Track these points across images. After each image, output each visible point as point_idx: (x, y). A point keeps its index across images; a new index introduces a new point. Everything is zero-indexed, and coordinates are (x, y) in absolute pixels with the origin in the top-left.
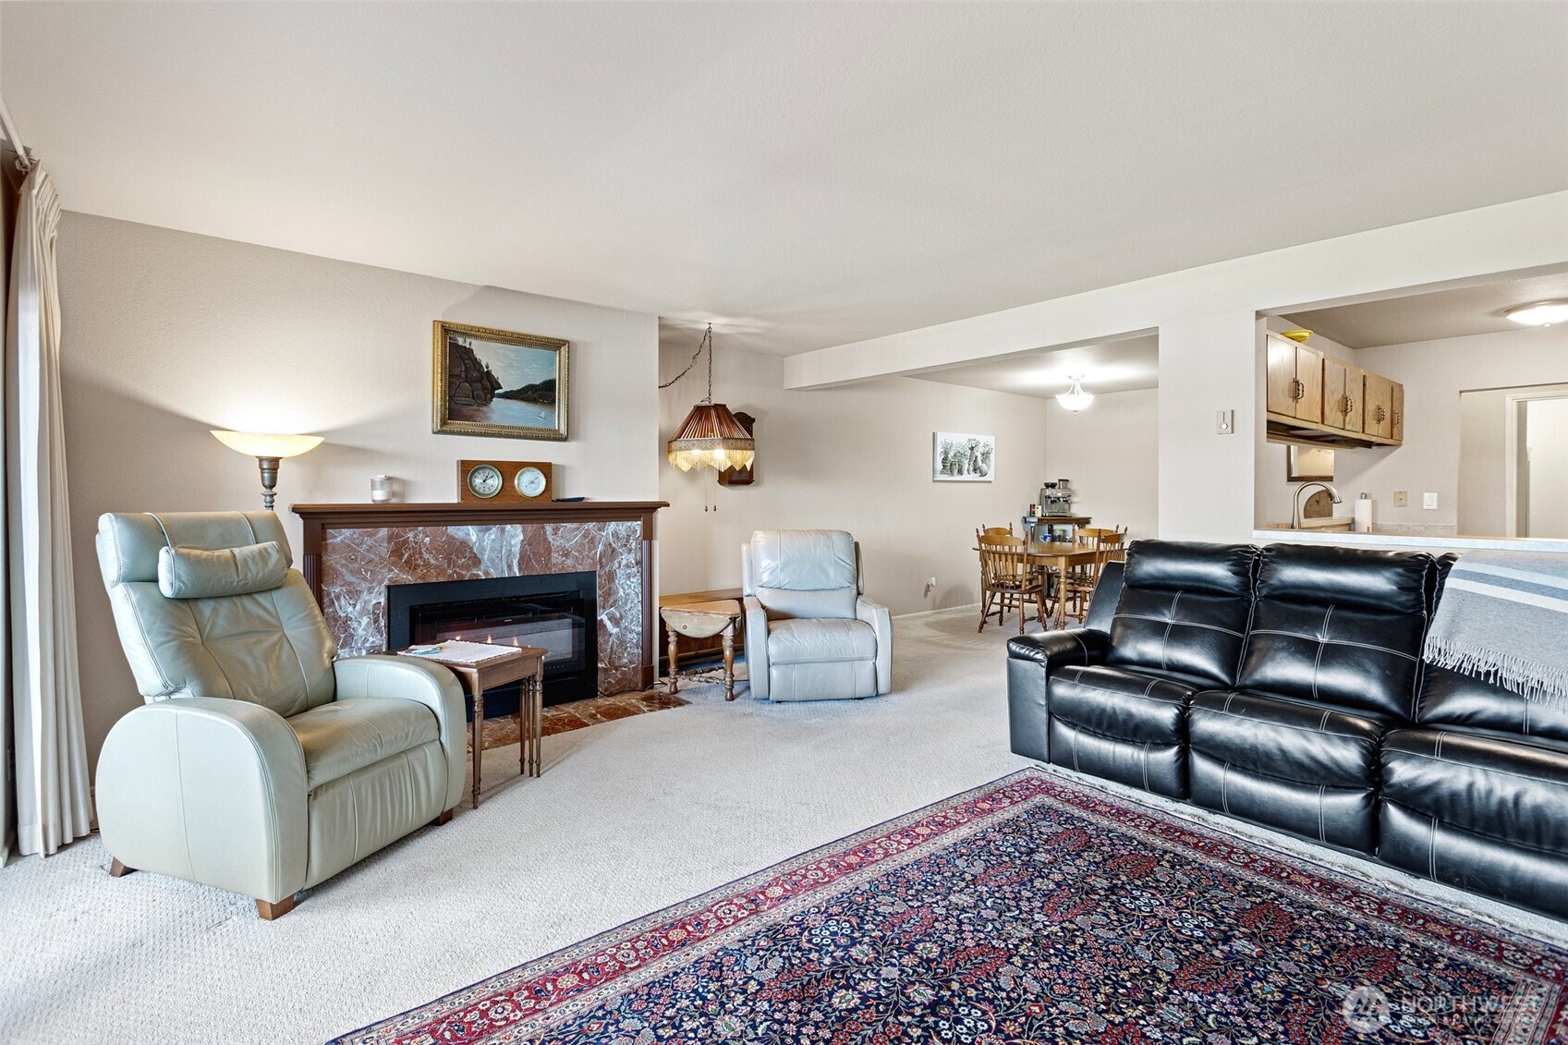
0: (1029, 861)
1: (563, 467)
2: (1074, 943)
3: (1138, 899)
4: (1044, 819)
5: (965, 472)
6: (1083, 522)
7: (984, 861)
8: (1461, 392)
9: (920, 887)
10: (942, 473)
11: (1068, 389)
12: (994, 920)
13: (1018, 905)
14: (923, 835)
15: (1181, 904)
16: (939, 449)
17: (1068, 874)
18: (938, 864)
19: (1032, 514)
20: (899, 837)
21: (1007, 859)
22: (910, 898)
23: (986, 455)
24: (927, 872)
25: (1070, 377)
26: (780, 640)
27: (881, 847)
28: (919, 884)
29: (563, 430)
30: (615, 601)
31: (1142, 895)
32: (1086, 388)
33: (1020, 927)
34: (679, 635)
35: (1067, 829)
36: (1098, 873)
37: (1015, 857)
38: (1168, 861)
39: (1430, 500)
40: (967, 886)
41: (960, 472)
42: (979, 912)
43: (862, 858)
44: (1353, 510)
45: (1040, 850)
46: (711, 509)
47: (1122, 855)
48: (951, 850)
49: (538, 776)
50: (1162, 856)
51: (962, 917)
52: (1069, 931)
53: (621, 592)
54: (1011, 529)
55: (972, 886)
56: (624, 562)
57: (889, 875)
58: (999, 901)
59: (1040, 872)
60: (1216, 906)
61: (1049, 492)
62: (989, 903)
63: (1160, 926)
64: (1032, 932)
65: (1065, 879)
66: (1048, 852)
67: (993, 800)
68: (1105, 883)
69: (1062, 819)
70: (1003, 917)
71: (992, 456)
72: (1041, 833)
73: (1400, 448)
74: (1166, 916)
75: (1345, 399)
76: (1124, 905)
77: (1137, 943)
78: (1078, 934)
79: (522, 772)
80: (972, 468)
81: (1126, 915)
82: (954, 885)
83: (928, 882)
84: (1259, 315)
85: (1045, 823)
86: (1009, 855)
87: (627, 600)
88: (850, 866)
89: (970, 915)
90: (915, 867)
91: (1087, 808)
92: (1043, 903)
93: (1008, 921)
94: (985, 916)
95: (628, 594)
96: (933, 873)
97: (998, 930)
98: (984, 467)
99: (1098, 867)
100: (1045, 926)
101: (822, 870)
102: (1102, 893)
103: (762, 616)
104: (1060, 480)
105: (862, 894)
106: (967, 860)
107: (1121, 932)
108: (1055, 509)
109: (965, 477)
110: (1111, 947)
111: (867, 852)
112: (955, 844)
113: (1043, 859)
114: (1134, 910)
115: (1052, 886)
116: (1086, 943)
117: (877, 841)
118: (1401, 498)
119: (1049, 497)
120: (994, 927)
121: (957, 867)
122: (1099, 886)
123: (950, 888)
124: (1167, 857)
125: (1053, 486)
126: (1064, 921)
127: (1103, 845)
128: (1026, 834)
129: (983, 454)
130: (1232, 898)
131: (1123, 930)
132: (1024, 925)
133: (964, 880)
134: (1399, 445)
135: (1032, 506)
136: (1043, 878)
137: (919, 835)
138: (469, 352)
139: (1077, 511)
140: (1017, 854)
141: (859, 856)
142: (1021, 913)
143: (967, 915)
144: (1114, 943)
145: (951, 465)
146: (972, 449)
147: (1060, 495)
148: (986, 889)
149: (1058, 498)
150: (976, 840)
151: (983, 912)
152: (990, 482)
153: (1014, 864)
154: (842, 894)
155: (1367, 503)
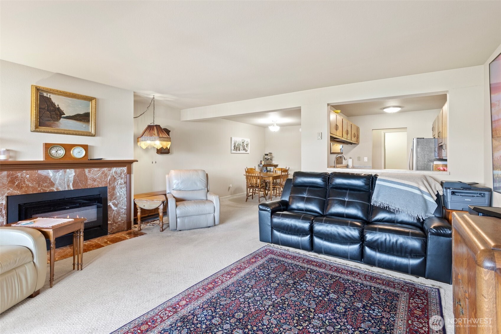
0: (269, 278)
1: (93, 146)
2: (285, 304)
3: (302, 285)
4: (272, 263)
5: (241, 150)
6: (276, 166)
7: (255, 280)
8: (373, 130)
9: (235, 292)
10: (234, 150)
11: (272, 125)
12: (260, 300)
13: (267, 293)
14: (234, 273)
15: (314, 285)
16: (233, 143)
17: (281, 280)
18: (240, 283)
19: (261, 164)
20: (226, 275)
21: (262, 278)
22: (231, 297)
23: (247, 145)
24: (236, 287)
25: (273, 121)
26: (181, 209)
27: (220, 280)
28: (234, 291)
29: (93, 132)
30: (116, 198)
31: (303, 284)
32: (277, 125)
33: (268, 301)
34: (142, 209)
35: (279, 265)
36: (290, 278)
37: (264, 277)
38: (309, 271)
39: (366, 159)
40: (250, 290)
41: (239, 150)
42: (255, 298)
43: (214, 285)
44: (348, 162)
45: (272, 273)
46: (154, 162)
47: (296, 271)
48: (244, 277)
49: (82, 269)
50: (307, 270)
51: (249, 301)
52: (283, 300)
53: (118, 194)
54: (255, 168)
55: (252, 289)
56: (119, 183)
57: (224, 290)
58: (261, 293)
59: (272, 281)
60: (324, 284)
61: (266, 157)
62: (258, 295)
63: (309, 293)
64: (272, 302)
65: (280, 282)
66: (274, 273)
67: (256, 258)
68: (292, 282)
69: (277, 262)
70: (263, 299)
71: (249, 145)
72: (271, 267)
73: (358, 146)
74: (311, 289)
75: (347, 130)
76: (298, 288)
77: (303, 300)
78: (286, 300)
79: (74, 269)
80: (243, 149)
81: (299, 291)
82: (246, 290)
83: (237, 290)
84: (328, 105)
85: (272, 264)
86: (262, 276)
87: (120, 197)
88: (210, 289)
89: (252, 300)
90: (232, 285)
91: (284, 257)
92: (274, 291)
93: (264, 300)
94: (257, 299)
95: (121, 195)
96: (238, 287)
97: (261, 304)
98: (247, 149)
99: (290, 276)
100: (276, 300)
101: (200, 291)
102: (292, 285)
103: (174, 200)
104: (269, 153)
105: (215, 298)
106: (249, 280)
107: (298, 297)
108: (268, 162)
109: (241, 152)
110: (296, 303)
111: (215, 282)
112: (245, 275)
113: (273, 276)
114: (301, 289)
115: (276, 285)
116: (289, 303)
117: (219, 278)
118: (359, 159)
119: (266, 158)
120: (260, 303)
121: (246, 283)
122: (290, 283)
123: (244, 291)
124: (309, 270)
125: (267, 155)
126: (281, 297)
127: (290, 269)
128: (267, 268)
129: (246, 145)
130: (328, 281)
131: (299, 296)
132: (269, 300)
133: (249, 287)
134: (359, 144)
135: (261, 161)
136: (273, 283)
137: (232, 273)
138: (49, 99)
139: (274, 162)
140: (265, 276)
141: (212, 284)
142: (268, 296)
143: (251, 300)
144: (297, 302)
145: (236, 148)
146: (243, 143)
147: (269, 157)
148: (256, 289)
149: (269, 159)
150: (251, 273)
151: (256, 298)
152: (248, 153)
153: (264, 279)
154: (208, 299)
155: (351, 160)
